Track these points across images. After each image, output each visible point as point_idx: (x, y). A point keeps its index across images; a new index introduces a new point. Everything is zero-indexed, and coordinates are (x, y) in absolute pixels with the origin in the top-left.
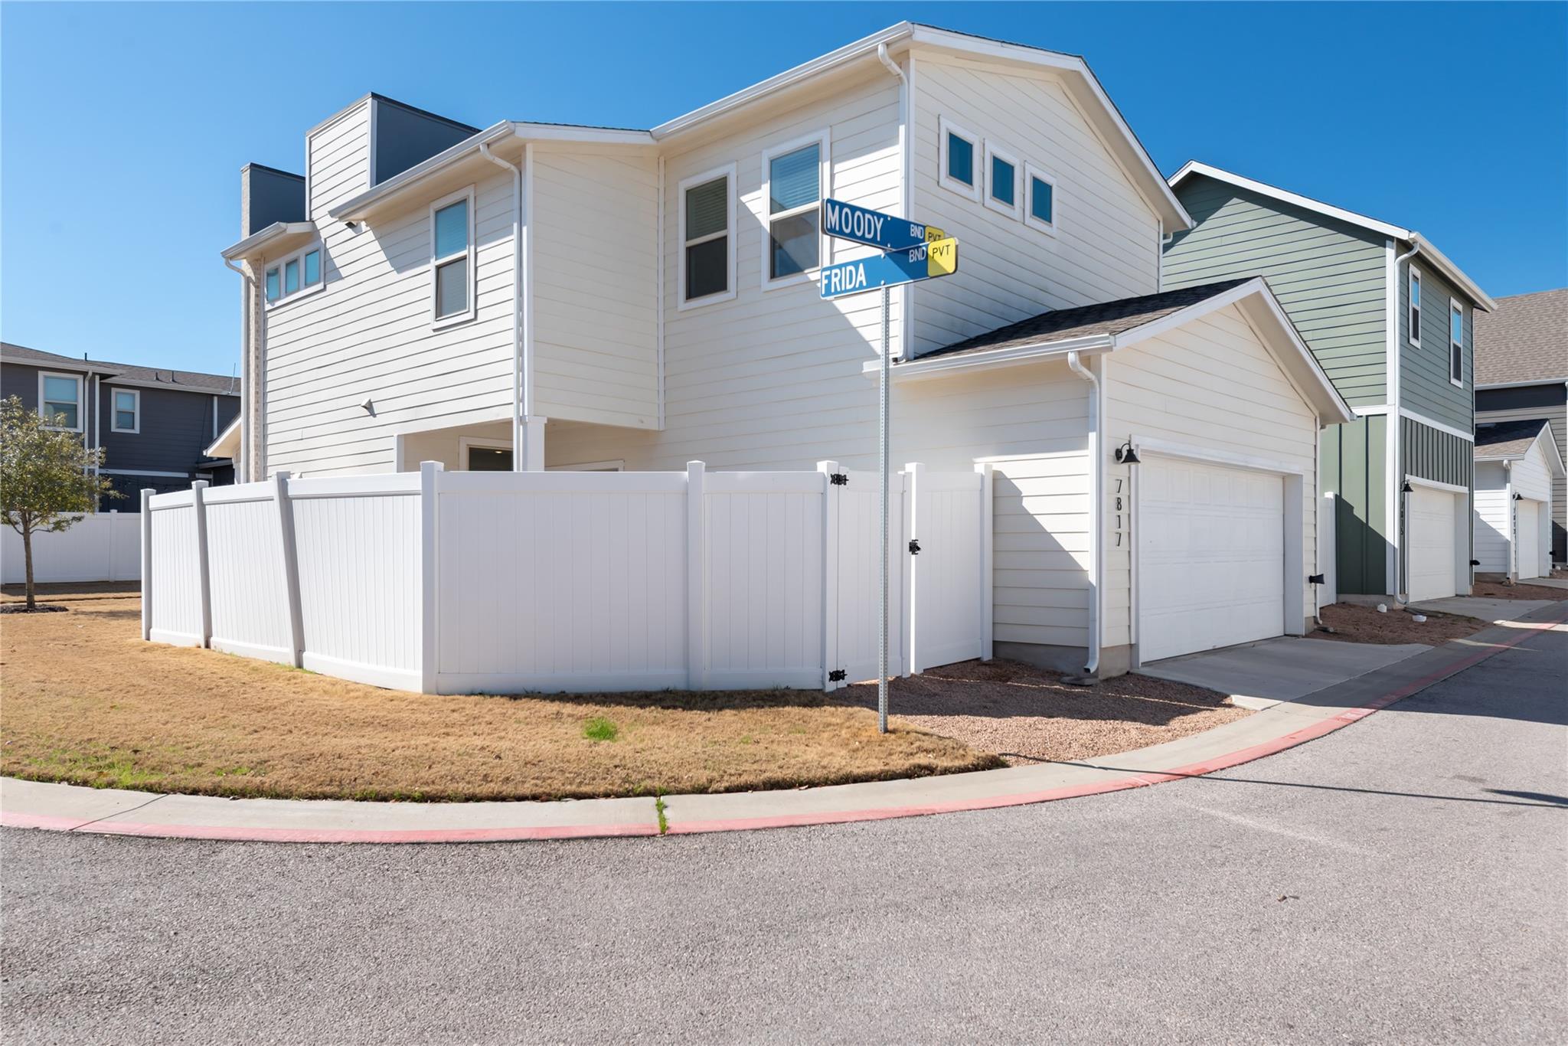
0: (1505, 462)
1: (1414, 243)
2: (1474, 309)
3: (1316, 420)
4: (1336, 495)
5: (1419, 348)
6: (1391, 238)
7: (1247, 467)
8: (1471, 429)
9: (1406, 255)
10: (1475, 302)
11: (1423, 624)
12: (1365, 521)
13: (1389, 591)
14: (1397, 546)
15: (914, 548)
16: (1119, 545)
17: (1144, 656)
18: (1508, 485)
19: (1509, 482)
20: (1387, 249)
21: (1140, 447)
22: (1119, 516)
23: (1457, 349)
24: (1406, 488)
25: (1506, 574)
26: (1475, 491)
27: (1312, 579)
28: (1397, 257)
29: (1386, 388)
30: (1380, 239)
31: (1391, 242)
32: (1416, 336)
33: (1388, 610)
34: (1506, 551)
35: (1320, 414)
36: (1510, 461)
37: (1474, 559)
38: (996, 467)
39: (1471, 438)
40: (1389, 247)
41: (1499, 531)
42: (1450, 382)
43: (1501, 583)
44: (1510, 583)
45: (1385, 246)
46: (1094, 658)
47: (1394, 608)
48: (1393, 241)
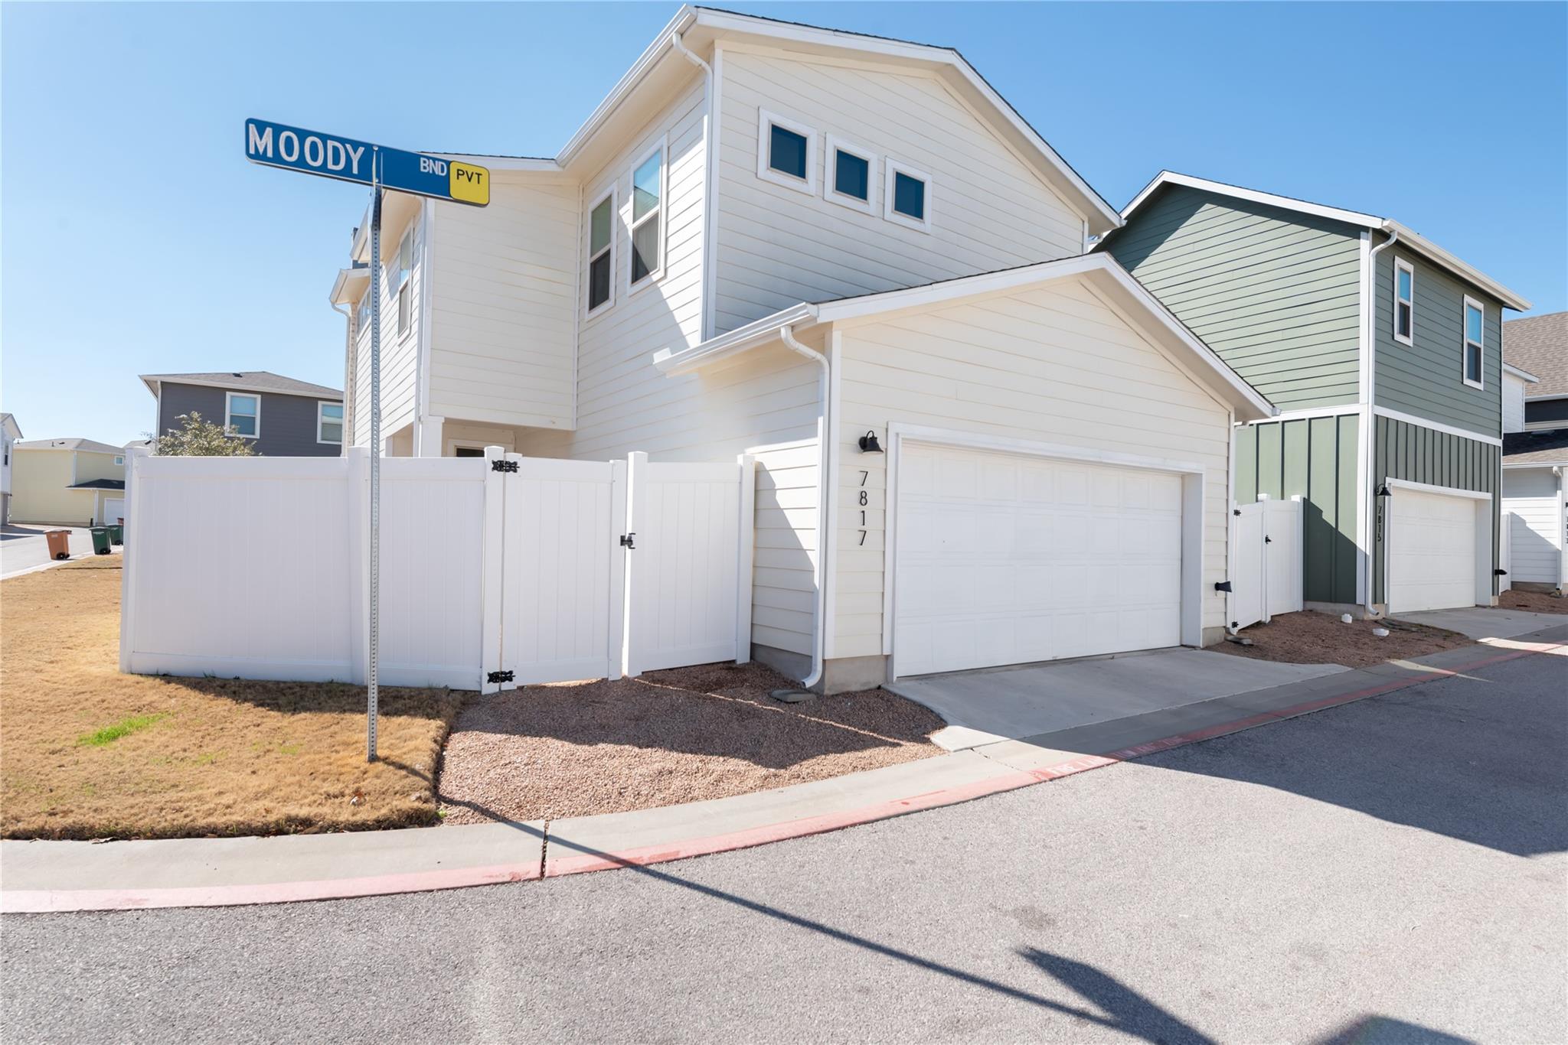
0: (1555, 469)
1: (1391, 232)
2: (1504, 309)
3: (1229, 415)
4: (1304, 499)
5: (1411, 345)
6: (1366, 229)
7: (1102, 462)
8: (1498, 433)
9: (1382, 246)
10: (1504, 302)
11: (1383, 639)
12: (1334, 526)
13: (1360, 600)
14: (1369, 552)
15: (626, 541)
16: (861, 544)
17: (900, 669)
18: (1559, 492)
19: (1561, 489)
20: (1361, 240)
21: (900, 435)
22: (863, 512)
23: (1475, 351)
24: (1381, 492)
25: (1556, 584)
26: (1502, 499)
27: (1218, 587)
28: (1373, 247)
29: (1358, 386)
30: (1353, 231)
31: (1365, 233)
32: (1405, 332)
33: (1353, 620)
34: (1556, 560)
35: (1235, 409)
36: (1561, 468)
37: (1500, 568)
38: (759, 458)
39: (1499, 443)
40: (1363, 239)
41: (1548, 539)
42: (1462, 383)
43: (1549, 594)
44: (1560, 594)
45: (1359, 238)
46: (816, 670)
47: (1365, 618)
48: (1368, 232)
